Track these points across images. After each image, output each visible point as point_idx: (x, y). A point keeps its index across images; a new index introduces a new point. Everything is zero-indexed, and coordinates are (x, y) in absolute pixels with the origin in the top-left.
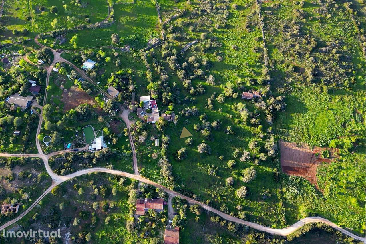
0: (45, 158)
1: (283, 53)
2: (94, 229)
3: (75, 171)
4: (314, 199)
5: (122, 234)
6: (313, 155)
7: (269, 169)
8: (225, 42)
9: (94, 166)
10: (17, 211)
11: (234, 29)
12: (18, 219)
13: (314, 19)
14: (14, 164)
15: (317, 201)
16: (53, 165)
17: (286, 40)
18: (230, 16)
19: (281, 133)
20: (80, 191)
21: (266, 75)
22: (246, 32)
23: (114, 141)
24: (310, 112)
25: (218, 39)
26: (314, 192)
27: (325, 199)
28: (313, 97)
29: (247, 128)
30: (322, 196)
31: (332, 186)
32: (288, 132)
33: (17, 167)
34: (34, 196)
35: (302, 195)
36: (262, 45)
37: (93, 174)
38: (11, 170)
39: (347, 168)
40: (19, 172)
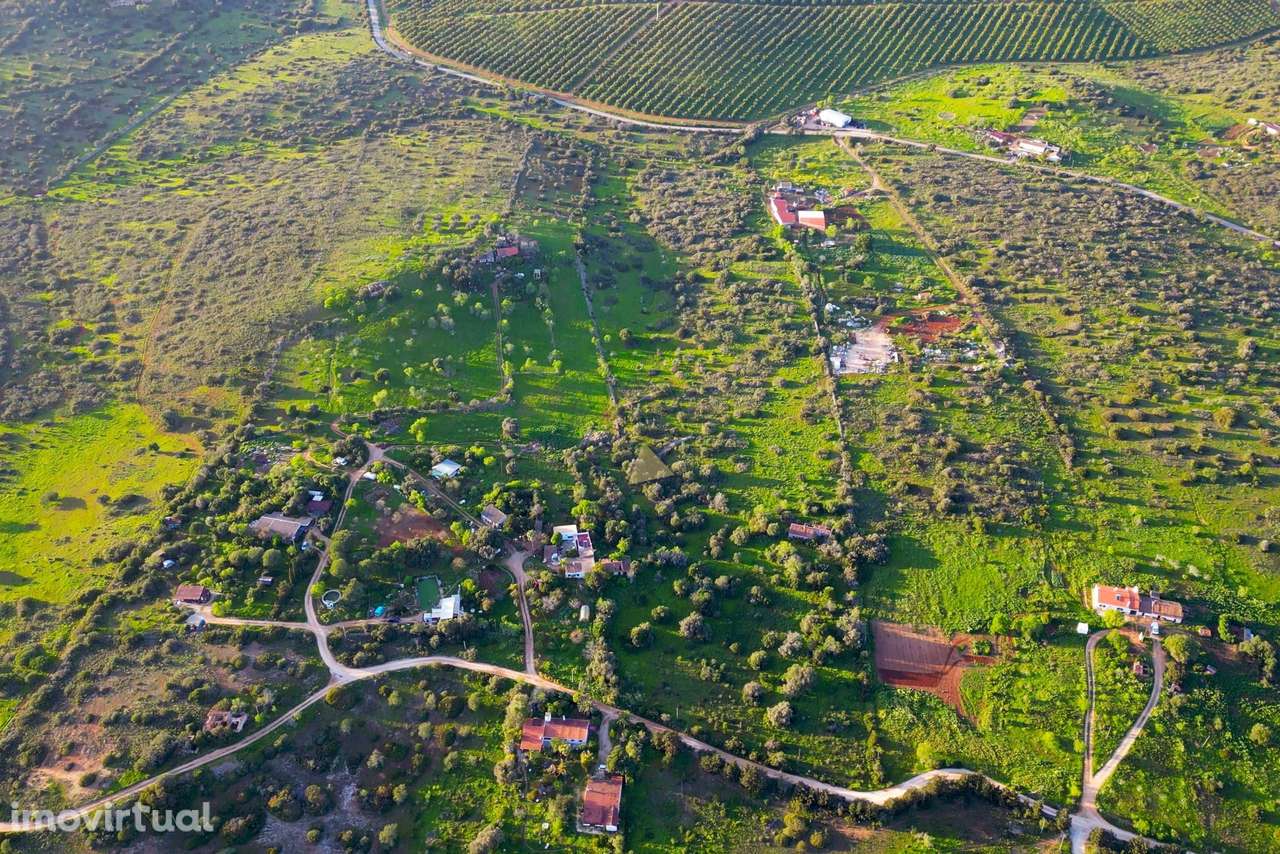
0: (322, 633)
1: (885, 461)
2: (415, 779)
3: (386, 660)
4: (953, 734)
5: (480, 793)
6: (952, 649)
7: (847, 674)
8: (755, 440)
9: (432, 652)
10: (240, 728)
11: (776, 421)
12: (239, 746)
13: (954, 406)
14: (248, 638)
15: (960, 738)
16: (335, 645)
17: (890, 440)
18: (769, 397)
19: (878, 605)
20: (393, 699)
21: (844, 497)
22: (803, 425)
23: (486, 604)
24: (945, 567)
25: (739, 435)
26: (954, 719)
27: (980, 736)
28: (952, 539)
29: (798, 594)
30: (974, 728)
31: (996, 709)
32: (893, 603)
33: (255, 644)
34: (284, 702)
35: (926, 725)
36: (837, 446)
37: (426, 670)
38: (240, 649)
39: (1033, 675)
40: (259, 655)
